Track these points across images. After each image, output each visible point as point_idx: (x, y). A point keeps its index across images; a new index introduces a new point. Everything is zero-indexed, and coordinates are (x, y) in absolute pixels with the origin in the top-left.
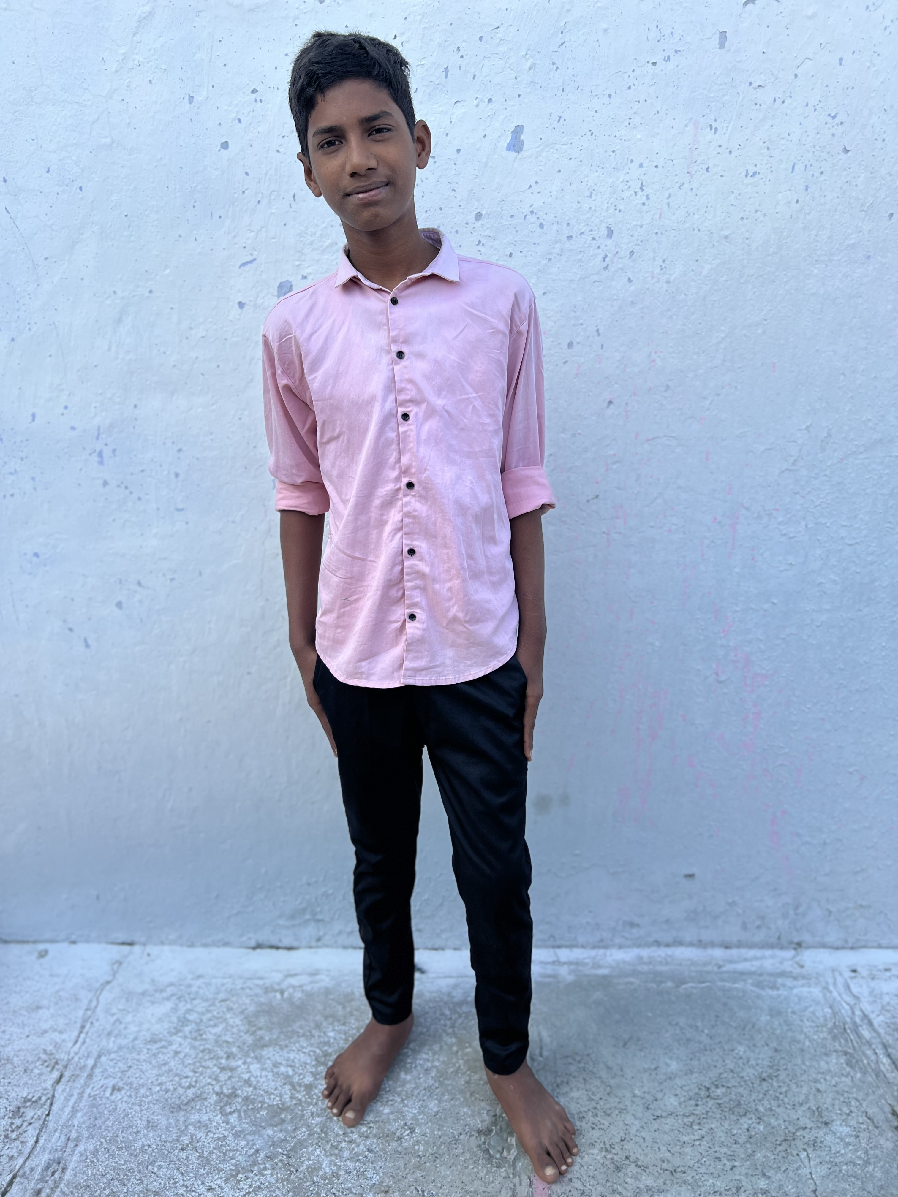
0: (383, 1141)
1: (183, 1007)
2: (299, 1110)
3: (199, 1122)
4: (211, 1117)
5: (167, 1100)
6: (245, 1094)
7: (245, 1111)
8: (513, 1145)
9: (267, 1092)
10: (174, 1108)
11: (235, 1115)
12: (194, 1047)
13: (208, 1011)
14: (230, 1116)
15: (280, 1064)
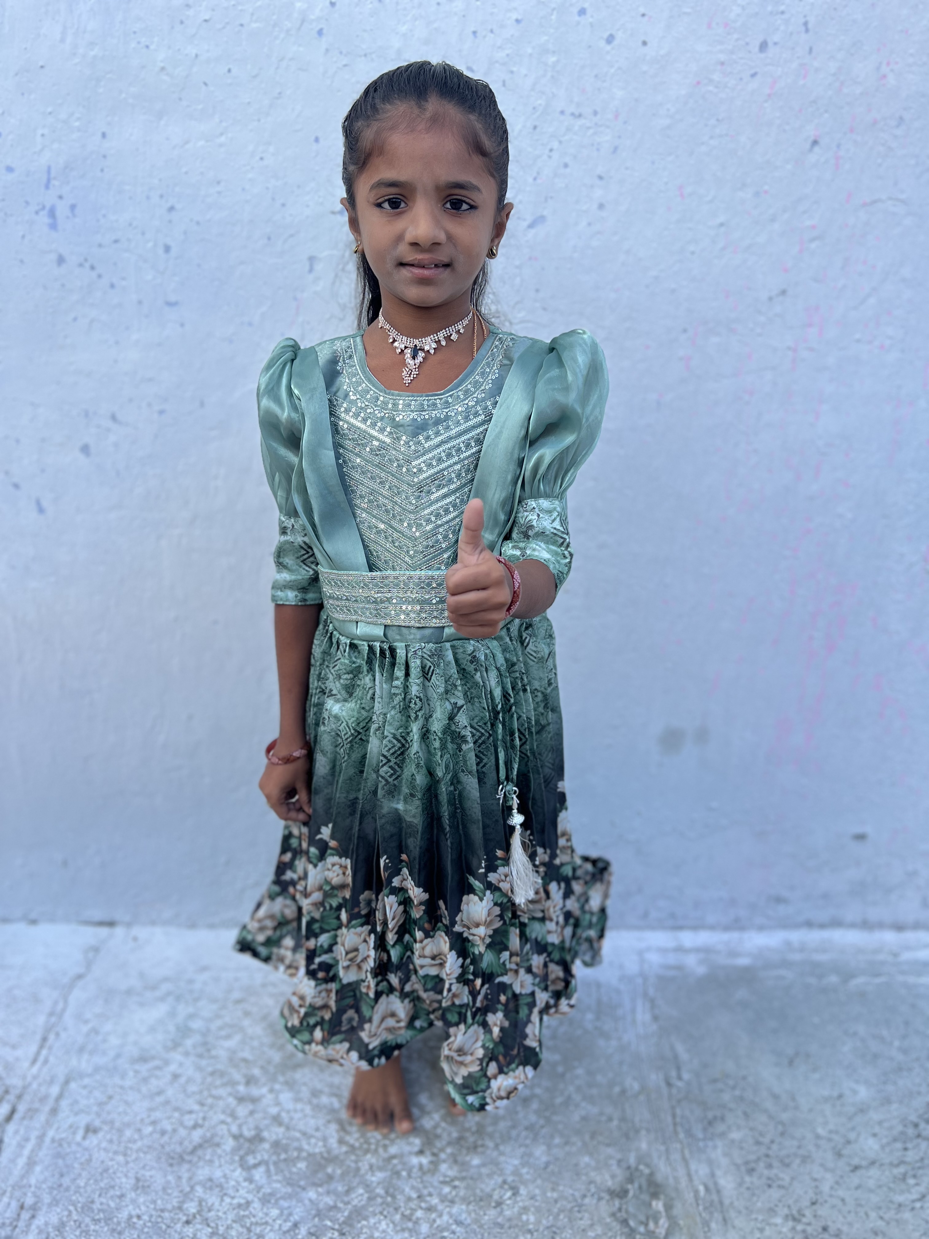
0: (476, 1208)
1: (182, 1011)
2: (352, 1161)
3: (211, 1180)
4: (227, 1172)
5: (163, 1146)
6: (274, 1137)
7: (275, 1163)
8: (660, 1212)
9: (304, 1134)
10: (173, 1158)
11: (262, 1169)
12: (199, 1068)
13: (218, 1016)
14: (254, 1172)
15: (321, 1092)
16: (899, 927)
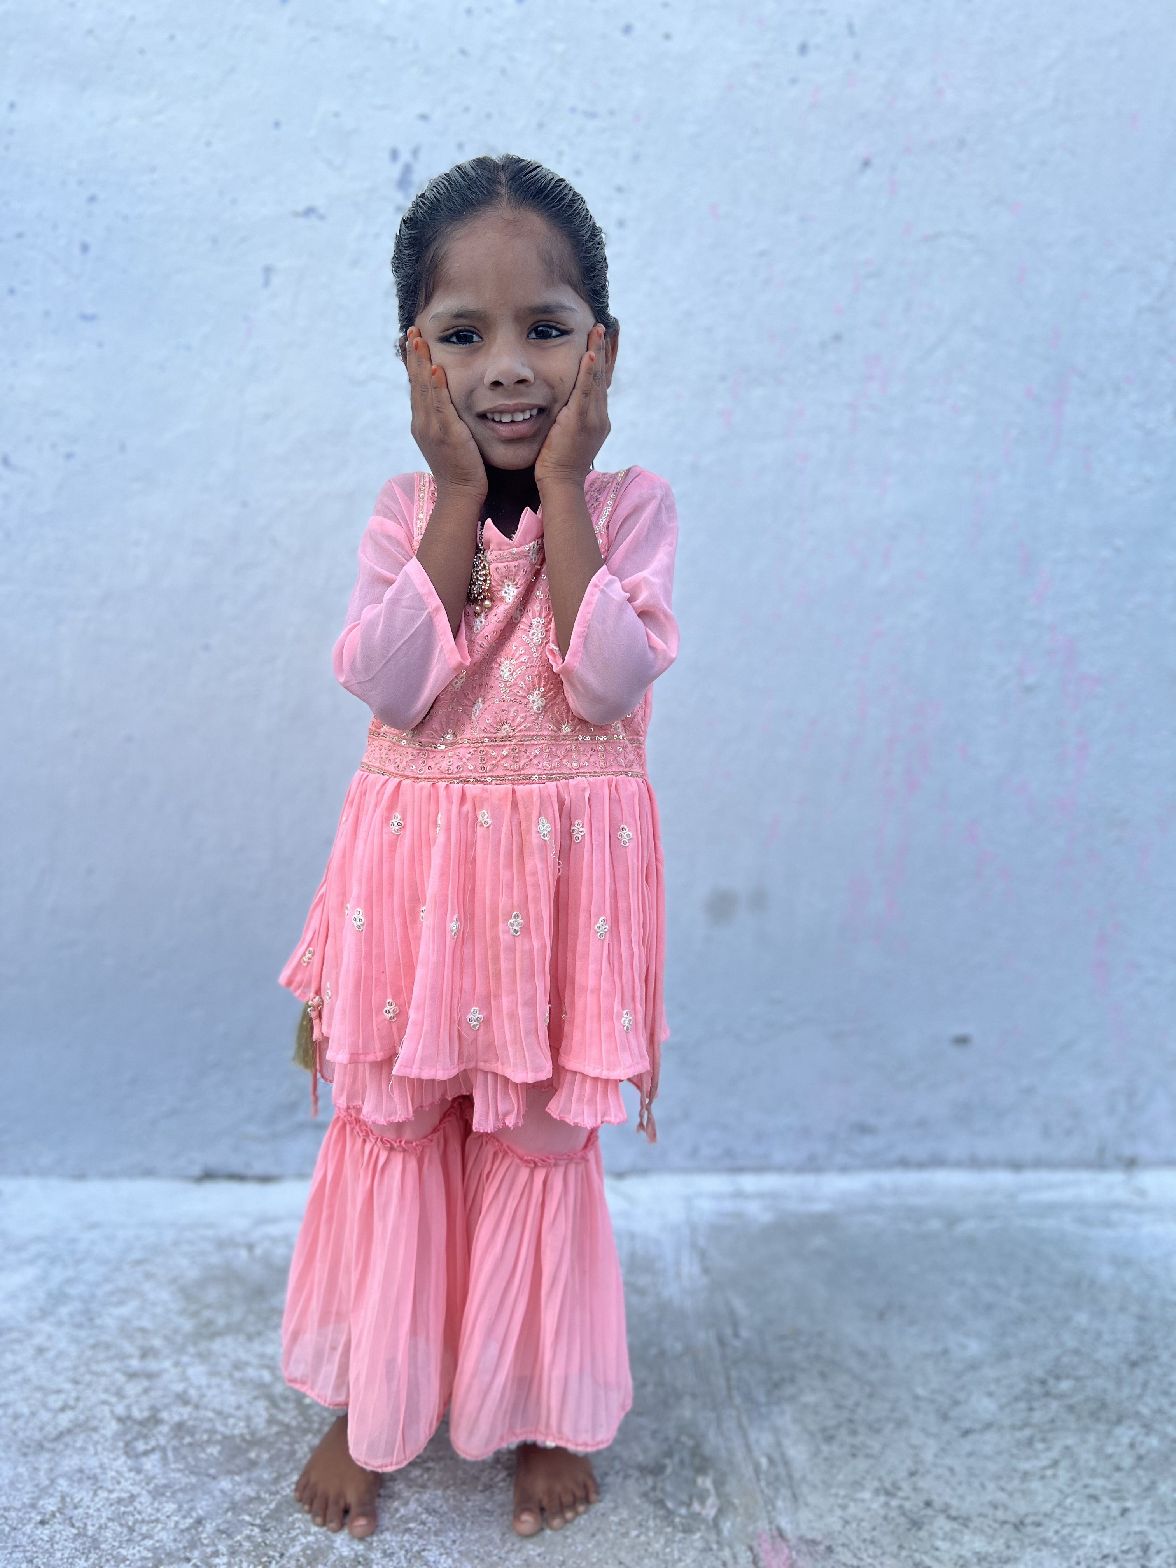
0: (456, 1493)
1: (58, 1275)
2: (285, 1443)
3: (81, 1471)
4: (106, 1461)
5: (15, 1433)
6: (177, 1418)
7: (175, 1449)
8: (708, 1491)
9: (219, 1413)
10: (28, 1446)
11: (156, 1456)
12: (75, 1340)
13: (107, 1279)
14: (144, 1460)
15: (247, 1364)
16: (1016, 1166)
